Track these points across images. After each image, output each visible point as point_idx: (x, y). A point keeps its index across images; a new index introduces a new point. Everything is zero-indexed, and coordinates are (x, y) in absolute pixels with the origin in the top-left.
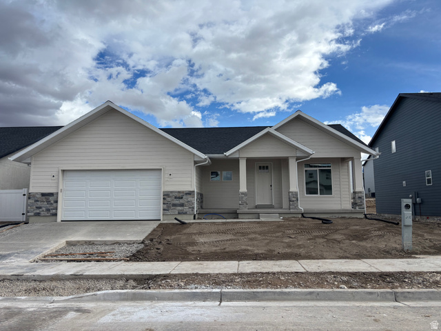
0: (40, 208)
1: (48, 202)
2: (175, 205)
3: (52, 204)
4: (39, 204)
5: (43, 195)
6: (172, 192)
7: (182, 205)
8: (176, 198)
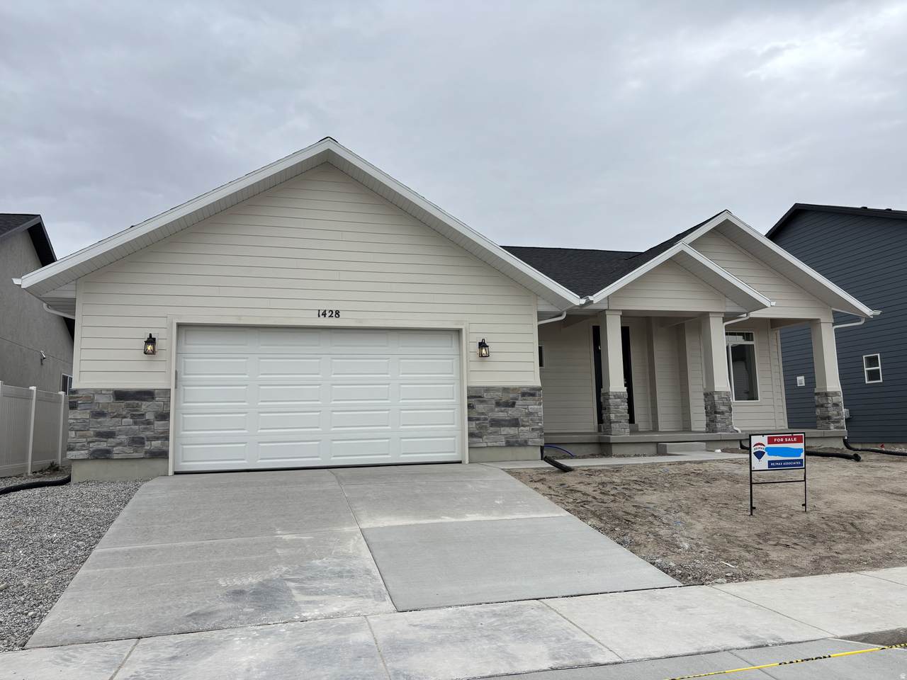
0: (110, 435)
1: (138, 418)
2: (497, 423)
3: (149, 423)
4: (107, 424)
5: (120, 395)
6: (488, 389)
7: (515, 423)
8: (498, 404)
